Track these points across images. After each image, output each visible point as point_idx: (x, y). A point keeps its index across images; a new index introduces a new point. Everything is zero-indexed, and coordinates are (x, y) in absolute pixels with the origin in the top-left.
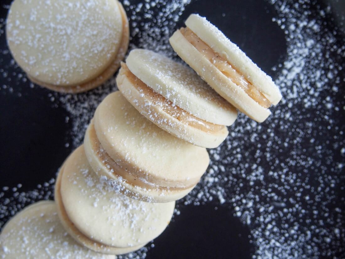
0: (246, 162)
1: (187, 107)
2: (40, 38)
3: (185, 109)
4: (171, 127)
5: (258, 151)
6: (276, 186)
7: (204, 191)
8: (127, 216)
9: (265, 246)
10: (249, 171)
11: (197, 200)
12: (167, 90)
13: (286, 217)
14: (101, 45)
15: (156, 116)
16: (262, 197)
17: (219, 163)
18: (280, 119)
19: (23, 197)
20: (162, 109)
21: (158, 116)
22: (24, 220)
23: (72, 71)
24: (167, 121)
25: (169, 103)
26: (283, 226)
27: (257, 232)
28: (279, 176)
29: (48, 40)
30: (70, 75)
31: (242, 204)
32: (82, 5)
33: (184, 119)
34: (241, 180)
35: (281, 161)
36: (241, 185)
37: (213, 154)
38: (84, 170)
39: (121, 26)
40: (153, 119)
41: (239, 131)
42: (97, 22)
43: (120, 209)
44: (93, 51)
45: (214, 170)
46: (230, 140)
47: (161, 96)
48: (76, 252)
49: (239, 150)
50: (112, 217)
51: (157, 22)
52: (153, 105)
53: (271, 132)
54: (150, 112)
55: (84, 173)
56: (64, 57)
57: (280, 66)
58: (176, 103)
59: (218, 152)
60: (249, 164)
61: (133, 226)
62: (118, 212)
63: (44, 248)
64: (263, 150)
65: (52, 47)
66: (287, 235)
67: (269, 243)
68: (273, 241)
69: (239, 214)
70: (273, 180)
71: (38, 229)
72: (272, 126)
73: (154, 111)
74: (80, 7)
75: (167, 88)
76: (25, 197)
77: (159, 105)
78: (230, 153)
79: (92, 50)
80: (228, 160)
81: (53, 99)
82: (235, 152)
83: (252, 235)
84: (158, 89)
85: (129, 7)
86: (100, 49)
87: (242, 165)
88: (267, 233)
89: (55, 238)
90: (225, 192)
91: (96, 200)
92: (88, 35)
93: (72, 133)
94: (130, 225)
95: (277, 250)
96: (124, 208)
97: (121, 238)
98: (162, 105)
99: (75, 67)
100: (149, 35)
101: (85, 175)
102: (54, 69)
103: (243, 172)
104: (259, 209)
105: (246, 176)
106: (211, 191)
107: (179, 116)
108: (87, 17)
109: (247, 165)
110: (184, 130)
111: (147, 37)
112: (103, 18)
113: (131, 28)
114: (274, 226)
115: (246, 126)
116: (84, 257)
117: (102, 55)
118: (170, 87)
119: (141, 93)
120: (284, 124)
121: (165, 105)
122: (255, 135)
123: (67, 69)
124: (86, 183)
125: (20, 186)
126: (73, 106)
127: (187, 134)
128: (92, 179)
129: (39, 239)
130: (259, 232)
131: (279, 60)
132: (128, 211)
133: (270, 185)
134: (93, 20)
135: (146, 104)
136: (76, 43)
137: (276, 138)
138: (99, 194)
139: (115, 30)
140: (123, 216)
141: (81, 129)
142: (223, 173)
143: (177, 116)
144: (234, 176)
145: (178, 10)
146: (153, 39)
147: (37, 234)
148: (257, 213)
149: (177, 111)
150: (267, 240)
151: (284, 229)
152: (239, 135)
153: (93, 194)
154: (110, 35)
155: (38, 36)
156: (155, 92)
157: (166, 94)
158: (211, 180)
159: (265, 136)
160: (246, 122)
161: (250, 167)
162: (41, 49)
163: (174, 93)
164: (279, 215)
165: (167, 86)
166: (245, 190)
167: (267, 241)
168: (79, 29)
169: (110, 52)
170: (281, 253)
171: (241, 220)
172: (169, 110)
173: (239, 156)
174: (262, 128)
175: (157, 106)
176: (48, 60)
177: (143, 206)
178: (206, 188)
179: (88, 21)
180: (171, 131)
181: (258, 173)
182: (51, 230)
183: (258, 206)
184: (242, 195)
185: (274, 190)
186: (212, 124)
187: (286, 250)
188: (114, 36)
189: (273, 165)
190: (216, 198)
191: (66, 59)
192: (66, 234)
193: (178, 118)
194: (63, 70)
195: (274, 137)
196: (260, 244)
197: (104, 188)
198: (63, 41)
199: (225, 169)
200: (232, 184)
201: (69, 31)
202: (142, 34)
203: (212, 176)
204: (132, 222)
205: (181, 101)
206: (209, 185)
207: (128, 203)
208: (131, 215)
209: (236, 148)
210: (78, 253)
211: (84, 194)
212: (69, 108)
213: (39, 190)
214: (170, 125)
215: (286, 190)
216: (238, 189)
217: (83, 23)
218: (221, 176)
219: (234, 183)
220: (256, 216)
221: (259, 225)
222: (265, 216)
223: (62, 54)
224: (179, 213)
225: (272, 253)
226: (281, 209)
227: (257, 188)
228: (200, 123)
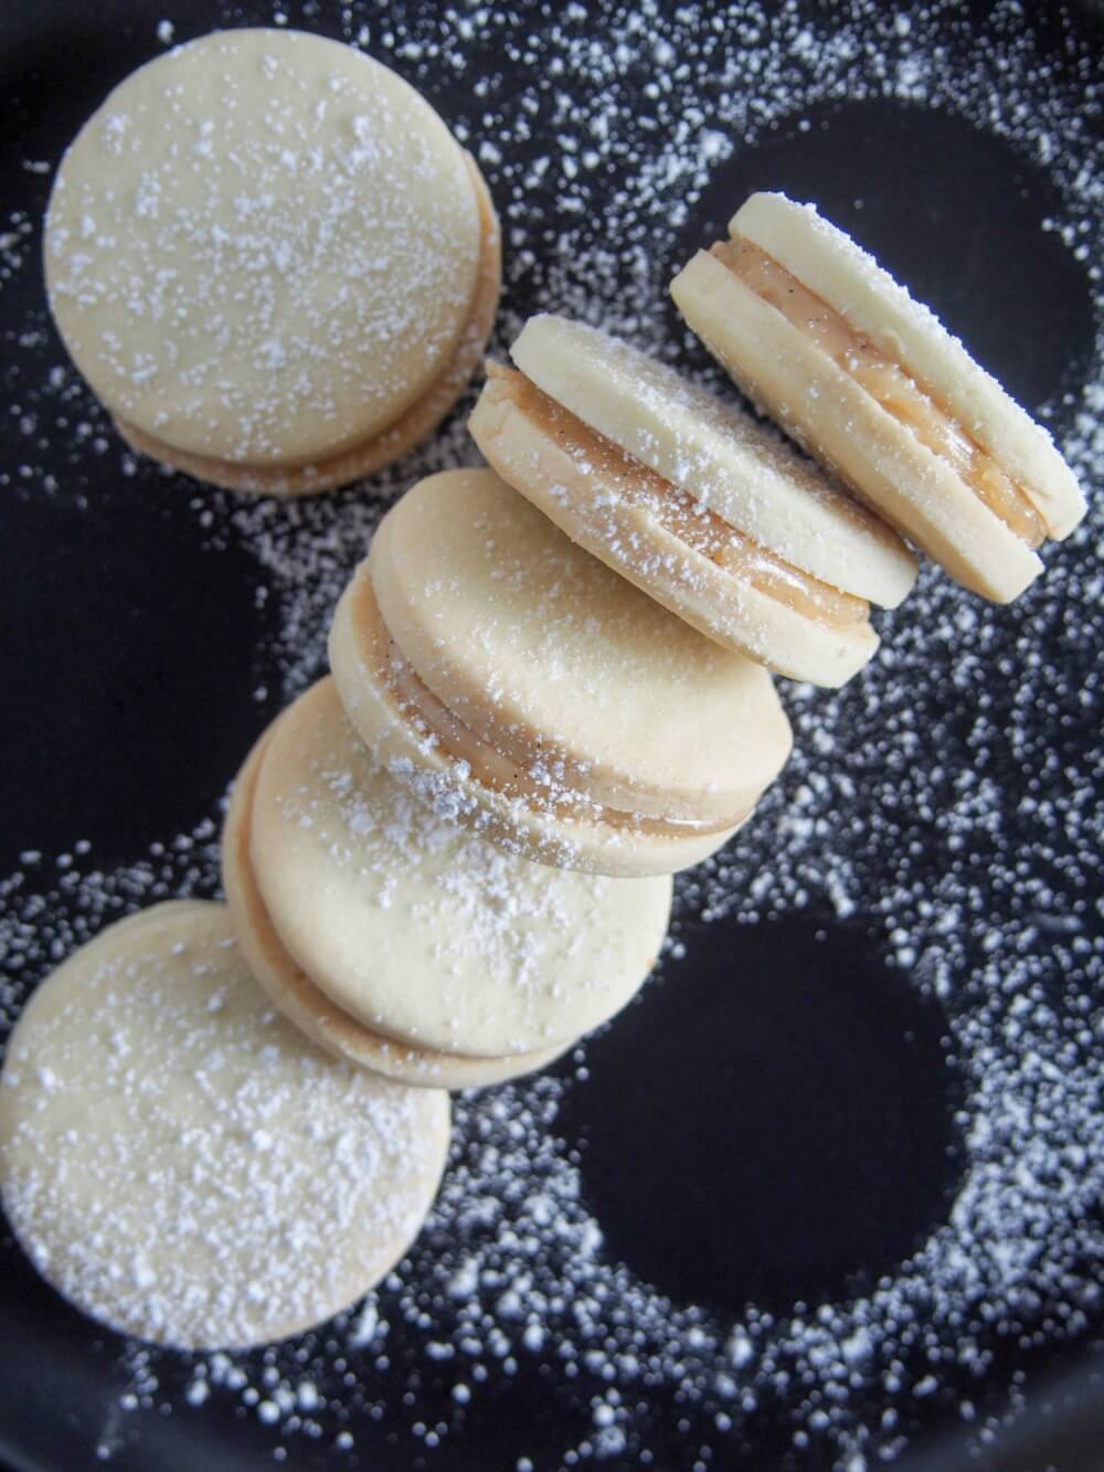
0: (937, 762)
1: (750, 519)
2: (172, 283)
3: (740, 524)
4: (688, 586)
5: (981, 721)
6: (1047, 853)
7: (775, 869)
8: (501, 940)
9: (1002, 1075)
10: (946, 796)
11: (748, 902)
12: (679, 452)
13: (1083, 968)
14: (401, 313)
15: (636, 546)
16: (994, 892)
17: (835, 764)
18: (1063, 600)
19: (95, 889)
20: (658, 520)
21: (641, 547)
22: (112, 969)
23: (293, 409)
24: (677, 565)
25: (683, 501)
26: (1069, 1002)
27: (973, 1026)
28: (1060, 815)
29: (203, 293)
30: (287, 424)
31: (918, 918)
32: (330, 157)
33: (734, 562)
34: (914, 830)
35: (1065, 760)
36: (916, 847)
37: (813, 730)
38: (335, 774)
39: (475, 241)
40: (623, 556)
41: (909, 646)
42: (390, 224)
43: (476, 915)
44: (375, 333)
45: (813, 789)
46: (875, 679)
47: (653, 472)
48: (309, 1082)
49: (907, 715)
50: (446, 947)
51: (604, 227)
52: (625, 504)
53: (1028, 651)
54: (613, 529)
55: (333, 785)
56: (265, 357)
57: (1068, 399)
58: (709, 500)
59: (830, 723)
60: (946, 770)
61: (524, 976)
62: (469, 928)
63: (190, 1073)
64: (1000, 718)
65: (218, 319)
66: (1084, 1036)
67: (1017, 1066)
68: (1033, 1059)
69: (906, 957)
70: (1035, 831)
71: (163, 1000)
72: (1032, 627)
73: (627, 525)
74: (325, 165)
75: (679, 442)
76: (104, 888)
77: (649, 507)
78: (872, 726)
79: (368, 329)
80: (865, 755)
81: (207, 519)
82: (891, 724)
83: (953, 1035)
84: (642, 449)
85: (497, 169)
86: (399, 325)
87: (918, 774)
88: (1012, 1029)
89: (230, 1032)
90: (857, 874)
91: (387, 883)
92: (353, 271)
93: (277, 648)
94: (515, 975)
95: (1049, 1094)
96: (490, 913)
97: (482, 1020)
98: (656, 507)
99: (306, 392)
100: (572, 278)
101: (341, 794)
102: (225, 400)
103: (921, 798)
104: (981, 938)
105: (936, 816)
106: (802, 869)
107: (719, 550)
108: (349, 204)
109: (937, 774)
110: (736, 602)
111: (565, 285)
112: (410, 210)
113: (509, 252)
114: (1036, 1003)
115: (938, 626)
116: (339, 1100)
117: (406, 347)
118: (689, 441)
119: (579, 460)
120: (1078, 620)
121: (668, 507)
122: (969, 660)
123: (275, 402)
124: (347, 821)
125: (84, 846)
126: (282, 545)
127: (747, 618)
128: (365, 806)
129: (170, 1039)
130: (981, 1023)
131: (1065, 379)
132: (503, 924)
133: (1025, 850)
134: (371, 216)
135: (599, 502)
136: (308, 302)
137: (1049, 671)
138: (394, 863)
139: (455, 253)
140: (488, 940)
141: (312, 634)
142: (847, 801)
143: (712, 549)
144: (889, 814)
145: (687, 180)
146: (589, 293)
147: (161, 1019)
148: (976, 955)
149: (712, 533)
150: (1011, 1055)
151: (1076, 1014)
152: (910, 659)
153: (374, 863)
154: (437, 272)
155: (164, 275)
156: (630, 460)
157: (674, 465)
158: (803, 828)
159: (1005, 666)
160: (935, 612)
161: (949, 780)
162: (175, 323)
163: (703, 464)
164: (1056, 960)
165: (678, 435)
166: (931, 865)
167: (1010, 1059)
168: (319, 249)
169: (437, 337)
170: (1064, 1102)
171: (916, 978)
172: (682, 527)
173: (909, 738)
174: (995, 635)
175: (639, 507)
176: (203, 368)
177: (557, 902)
178: (781, 857)
179: (354, 218)
180: (688, 601)
181: (979, 802)
182: (215, 1003)
183: (980, 927)
184: (918, 887)
185: (1040, 868)
186: (833, 589)
187: (1081, 1094)
188: (452, 278)
189: (1035, 774)
190: (820, 897)
191: (271, 364)
192: (268, 1017)
193: (715, 557)
194: (261, 405)
195: (1039, 668)
196: (985, 1070)
197: (412, 838)
198: (258, 293)
199: (856, 786)
200: (880, 846)
201: (282, 260)
202: (545, 275)
203: (805, 813)
204: (519, 962)
205: (728, 492)
206: (795, 847)
207: (504, 894)
208: (516, 939)
209: (898, 708)
210: (314, 1087)
211: (341, 864)
212: (269, 553)
213: (157, 864)
214: (687, 582)
215: (1083, 867)
216: (905, 862)
217: (336, 228)
218: (841, 813)
219: (889, 841)
220: (969, 967)
221: (980, 999)
222: (1005, 964)
223: (257, 343)
224: (679, 951)
225: (1028, 1103)
226: (1066, 939)
227: (975, 858)
228: (793, 581)
